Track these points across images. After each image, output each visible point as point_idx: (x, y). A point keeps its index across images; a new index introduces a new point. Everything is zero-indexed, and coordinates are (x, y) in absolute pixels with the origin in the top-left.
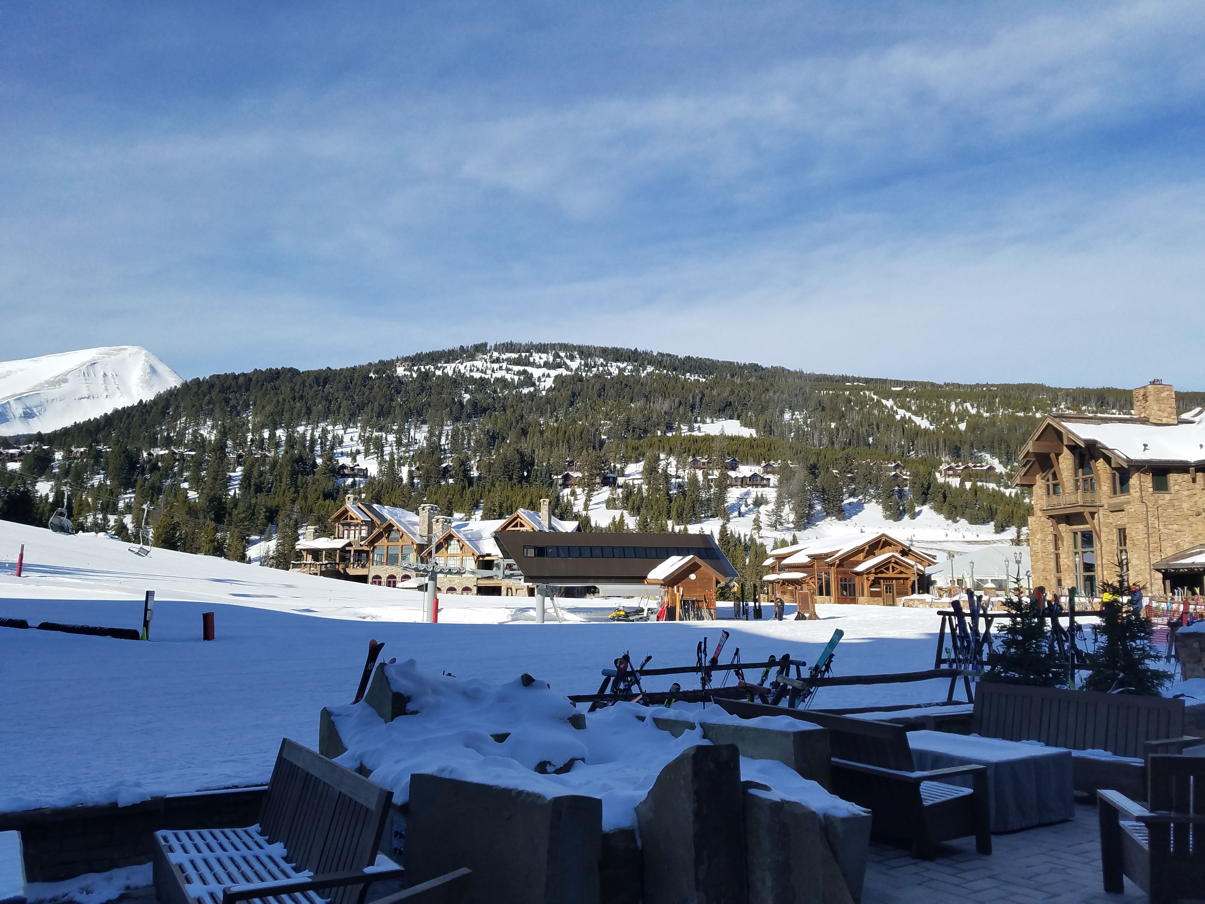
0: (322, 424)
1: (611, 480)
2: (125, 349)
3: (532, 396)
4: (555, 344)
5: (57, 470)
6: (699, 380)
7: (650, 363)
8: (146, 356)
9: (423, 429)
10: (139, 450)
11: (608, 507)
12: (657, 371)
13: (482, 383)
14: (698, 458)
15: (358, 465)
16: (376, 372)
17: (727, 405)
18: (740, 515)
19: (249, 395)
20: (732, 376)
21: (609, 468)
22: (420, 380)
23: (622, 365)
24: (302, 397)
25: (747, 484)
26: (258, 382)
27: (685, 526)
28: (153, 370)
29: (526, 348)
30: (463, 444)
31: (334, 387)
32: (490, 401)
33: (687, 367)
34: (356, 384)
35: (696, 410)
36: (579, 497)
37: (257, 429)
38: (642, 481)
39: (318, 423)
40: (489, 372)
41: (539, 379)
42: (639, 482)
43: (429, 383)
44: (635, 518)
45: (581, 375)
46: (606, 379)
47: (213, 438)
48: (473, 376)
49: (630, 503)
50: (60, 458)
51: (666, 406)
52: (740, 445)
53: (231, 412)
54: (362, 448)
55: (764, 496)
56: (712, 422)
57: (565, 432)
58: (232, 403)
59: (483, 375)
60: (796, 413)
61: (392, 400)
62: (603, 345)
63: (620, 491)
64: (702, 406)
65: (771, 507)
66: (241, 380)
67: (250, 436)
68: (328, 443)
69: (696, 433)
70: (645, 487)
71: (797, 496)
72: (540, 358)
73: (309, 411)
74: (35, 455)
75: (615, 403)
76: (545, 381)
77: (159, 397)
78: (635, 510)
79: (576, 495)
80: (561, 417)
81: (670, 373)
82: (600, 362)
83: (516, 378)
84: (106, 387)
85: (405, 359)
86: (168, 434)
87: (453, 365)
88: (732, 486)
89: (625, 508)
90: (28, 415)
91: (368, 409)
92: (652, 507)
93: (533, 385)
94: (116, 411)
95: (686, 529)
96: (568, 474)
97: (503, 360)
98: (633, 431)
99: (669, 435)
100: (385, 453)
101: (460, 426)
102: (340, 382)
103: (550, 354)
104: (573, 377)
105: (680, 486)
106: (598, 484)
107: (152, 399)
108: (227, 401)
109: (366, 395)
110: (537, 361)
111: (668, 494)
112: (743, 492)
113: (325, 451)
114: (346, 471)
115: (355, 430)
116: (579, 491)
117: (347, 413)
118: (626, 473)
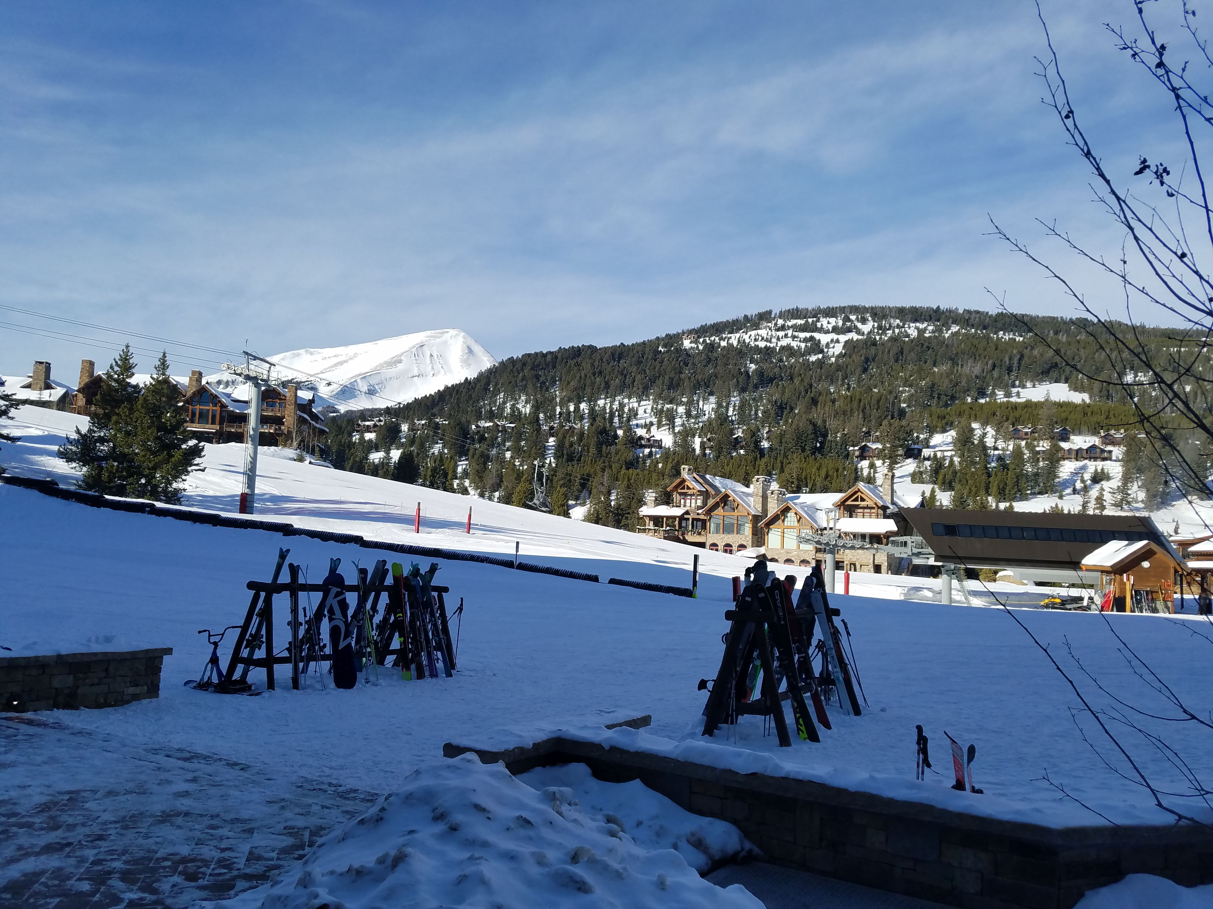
0: (619, 398)
1: (916, 451)
2: (448, 332)
3: (820, 363)
4: (844, 307)
5: (404, 440)
6: (1015, 340)
7: (955, 322)
8: (464, 338)
9: (710, 400)
10: (469, 423)
11: (913, 481)
12: (963, 331)
13: (768, 352)
14: (1019, 427)
15: (653, 436)
16: (665, 346)
17: (1051, 367)
18: (1075, 492)
19: (555, 372)
20: (1056, 333)
21: (912, 440)
22: (706, 352)
23: (921, 326)
24: (600, 373)
25: (1082, 457)
26: (563, 359)
27: (1011, 504)
28: (470, 351)
29: (813, 313)
30: (750, 415)
31: (628, 362)
32: (777, 370)
33: (999, 325)
34: (647, 358)
35: (1014, 374)
36: (879, 470)
37: (564, 403)
38: (953, 453)
39: (615, 396)
40: (774, 340)
41: (827, 345)
42: (949, 454)
43: (715, 355)
44: (949, 493)
45: (875, 339)
46: (904, 342)
47: (528, 411)
48: (758, 346)
49: (941, 477)
50: (406, 430)
51: (977, 370)
52: (1071, 412)
53: (541, 387)
54: (655, 420)
55: (1106, 471)
56: (1034, 386)
57: (860, 400)
58: (542, 379)
59: (768, 344)
60: (1140, 374)
61: (681, 373)
62: (899, 305)
63: (928, 463)
64: (1021, 368)
65: (1115, 483)
66: (549, 357)
67: (558, 410)
68: (625, 416)
69: (1014, 399)
70: (956, 459)
71: (1149, 471)
72: (829, 323)
73: (607, 386)
74: (387, 427)
75: (916, 368)
76: (834, 347)
77: (481, 375)
78: (948, 486)
79: (876, 467)
80: (853, 385)
81: (979, 332)
82: (896, 323)
83: (803, 345)
84: (432, 366)
85: (690, 332)
86: (491, 408)
87: (738, 335)
88: (1064, 459)
89: (935, 483)
90: (371, 392)
91: (659, 382)
92: (967, 481)
93: (822, 351)
94: (447, 388)
95: (1011, 507)
96: (865, 445)
97: (789, 328)
98: (939, 398)
99: (982, 401)
100: (676, 424)
101: (746, 395)
102: (633, 357)
103: (839, 318)
104: (865, 342)
105: (1000, 458)
106: (901, 456)
107: (476, 377)
108: (537, 377)
109: (657, 369)
110: (824, 327)
111: (987, 468)
112: (1078, 465)
113: (622, 423)
114: (643, 442)
115: (647, 402)
116: (879, 463)
117: (640, 387)
118: (931, 444)
